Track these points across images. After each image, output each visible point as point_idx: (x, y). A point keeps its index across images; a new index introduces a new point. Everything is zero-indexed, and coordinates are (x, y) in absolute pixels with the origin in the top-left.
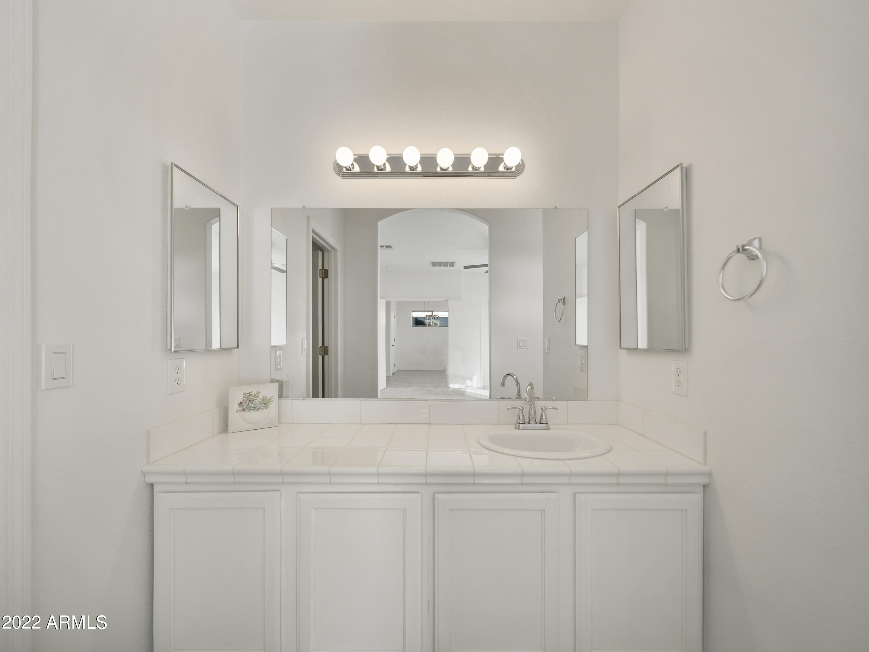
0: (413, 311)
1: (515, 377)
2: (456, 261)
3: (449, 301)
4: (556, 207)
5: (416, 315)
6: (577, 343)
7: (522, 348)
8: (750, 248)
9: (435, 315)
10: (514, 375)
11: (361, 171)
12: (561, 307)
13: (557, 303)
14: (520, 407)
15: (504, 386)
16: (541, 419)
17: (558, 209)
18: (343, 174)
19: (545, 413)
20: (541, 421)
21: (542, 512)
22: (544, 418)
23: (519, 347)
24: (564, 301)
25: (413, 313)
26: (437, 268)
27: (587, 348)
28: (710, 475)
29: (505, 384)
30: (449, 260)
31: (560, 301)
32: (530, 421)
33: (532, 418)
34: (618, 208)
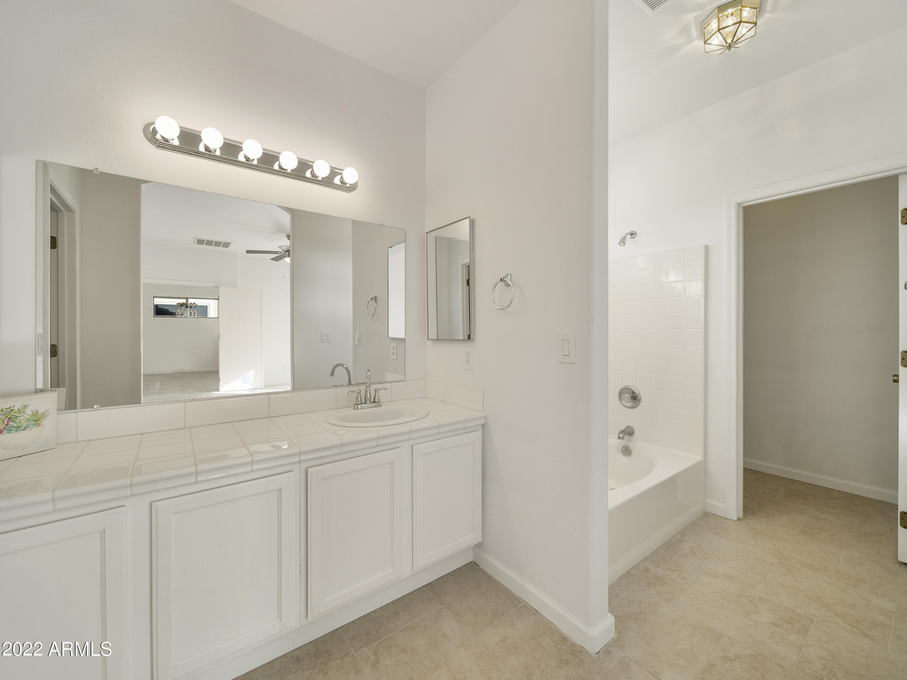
0: (154, 297)
1: (345, 366)
2: (232, 242)
3: (220, 287)
4: (382, 224)
5: (159, 301)
6: (389, 336)
7: (325, 341)
8: (507, 280)
9: (191, 303)
10: (343, 364)
11: (182, 146)
12: (374, 305)
13: (370, 301)
14: (358, 391)
15: (333, 376)
16: (374, 399)
17: (384, 226)
18: (159, 144)
19: (378, 393)
20: (374, 400)
21: (391, 464)
22: (377, 398)
23: (323, 341)
24: (375, 299)
25: (155, 299)
26: (204, 247)
27: (405, 340)
28: (486, 417)
29: (334, 374)
30: (223, 239)
31: (372, 299)
32: (366, 401)
33: (368, 398)
34: (426, 234)
